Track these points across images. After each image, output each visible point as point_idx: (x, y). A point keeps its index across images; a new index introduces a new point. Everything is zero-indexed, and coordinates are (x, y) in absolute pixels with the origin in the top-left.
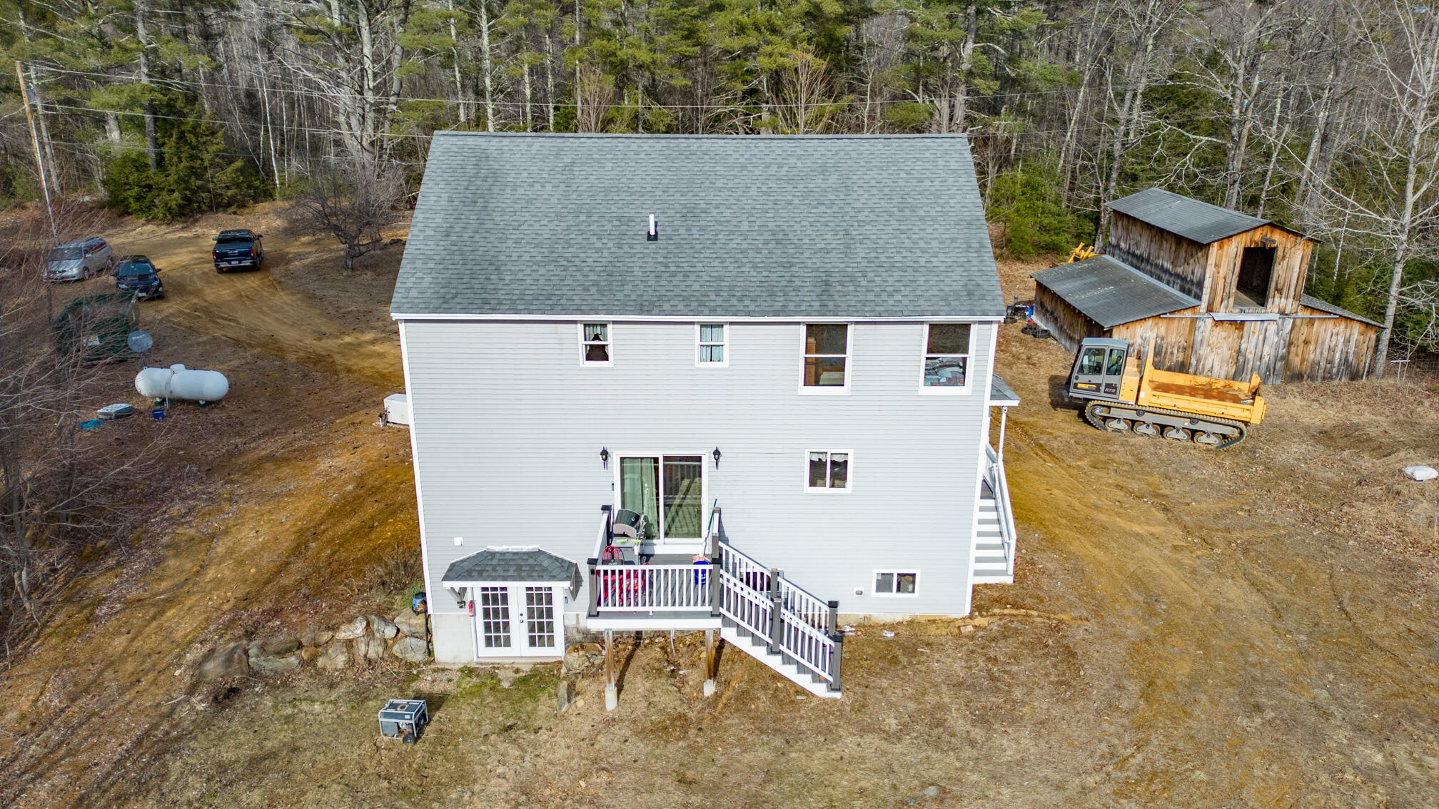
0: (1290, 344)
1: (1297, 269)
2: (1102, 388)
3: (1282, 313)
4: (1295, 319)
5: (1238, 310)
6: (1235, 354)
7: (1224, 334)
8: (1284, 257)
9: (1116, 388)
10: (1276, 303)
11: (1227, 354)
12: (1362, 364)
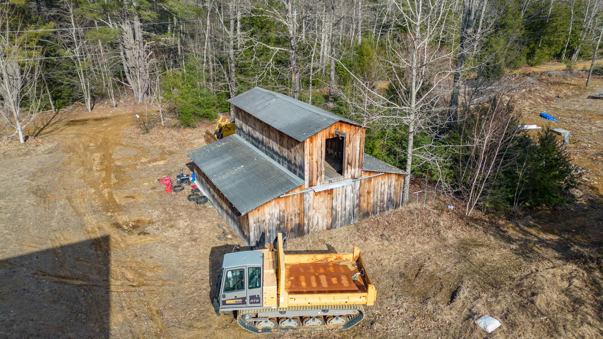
0: (360, 195)
1: (358, 148)
2: (247, 301)
3: (353, 178)
4: (361, 180)
5: (328, 182)
6: (330, 210)
7: (322, 199)
8: (350, 141)
9: (259, 298)
10: (349, 172)
11: (325, 211)
12: (399, 199)
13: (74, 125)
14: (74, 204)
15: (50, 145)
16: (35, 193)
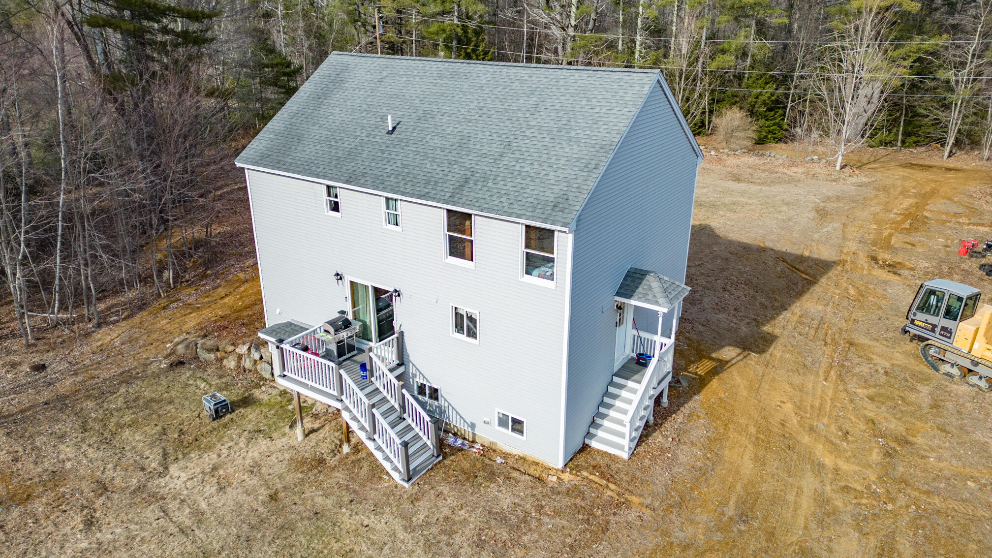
2: (938, 330)
13: (911, 168)
14: (846, 230)
15: (865, 180)
16: (817, 211)
